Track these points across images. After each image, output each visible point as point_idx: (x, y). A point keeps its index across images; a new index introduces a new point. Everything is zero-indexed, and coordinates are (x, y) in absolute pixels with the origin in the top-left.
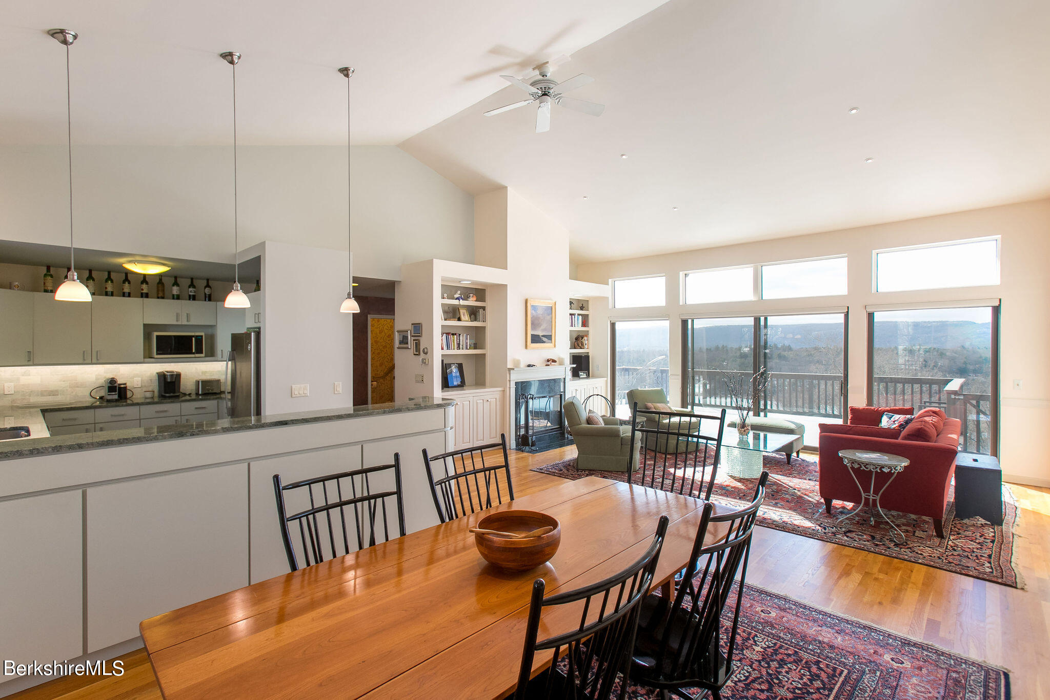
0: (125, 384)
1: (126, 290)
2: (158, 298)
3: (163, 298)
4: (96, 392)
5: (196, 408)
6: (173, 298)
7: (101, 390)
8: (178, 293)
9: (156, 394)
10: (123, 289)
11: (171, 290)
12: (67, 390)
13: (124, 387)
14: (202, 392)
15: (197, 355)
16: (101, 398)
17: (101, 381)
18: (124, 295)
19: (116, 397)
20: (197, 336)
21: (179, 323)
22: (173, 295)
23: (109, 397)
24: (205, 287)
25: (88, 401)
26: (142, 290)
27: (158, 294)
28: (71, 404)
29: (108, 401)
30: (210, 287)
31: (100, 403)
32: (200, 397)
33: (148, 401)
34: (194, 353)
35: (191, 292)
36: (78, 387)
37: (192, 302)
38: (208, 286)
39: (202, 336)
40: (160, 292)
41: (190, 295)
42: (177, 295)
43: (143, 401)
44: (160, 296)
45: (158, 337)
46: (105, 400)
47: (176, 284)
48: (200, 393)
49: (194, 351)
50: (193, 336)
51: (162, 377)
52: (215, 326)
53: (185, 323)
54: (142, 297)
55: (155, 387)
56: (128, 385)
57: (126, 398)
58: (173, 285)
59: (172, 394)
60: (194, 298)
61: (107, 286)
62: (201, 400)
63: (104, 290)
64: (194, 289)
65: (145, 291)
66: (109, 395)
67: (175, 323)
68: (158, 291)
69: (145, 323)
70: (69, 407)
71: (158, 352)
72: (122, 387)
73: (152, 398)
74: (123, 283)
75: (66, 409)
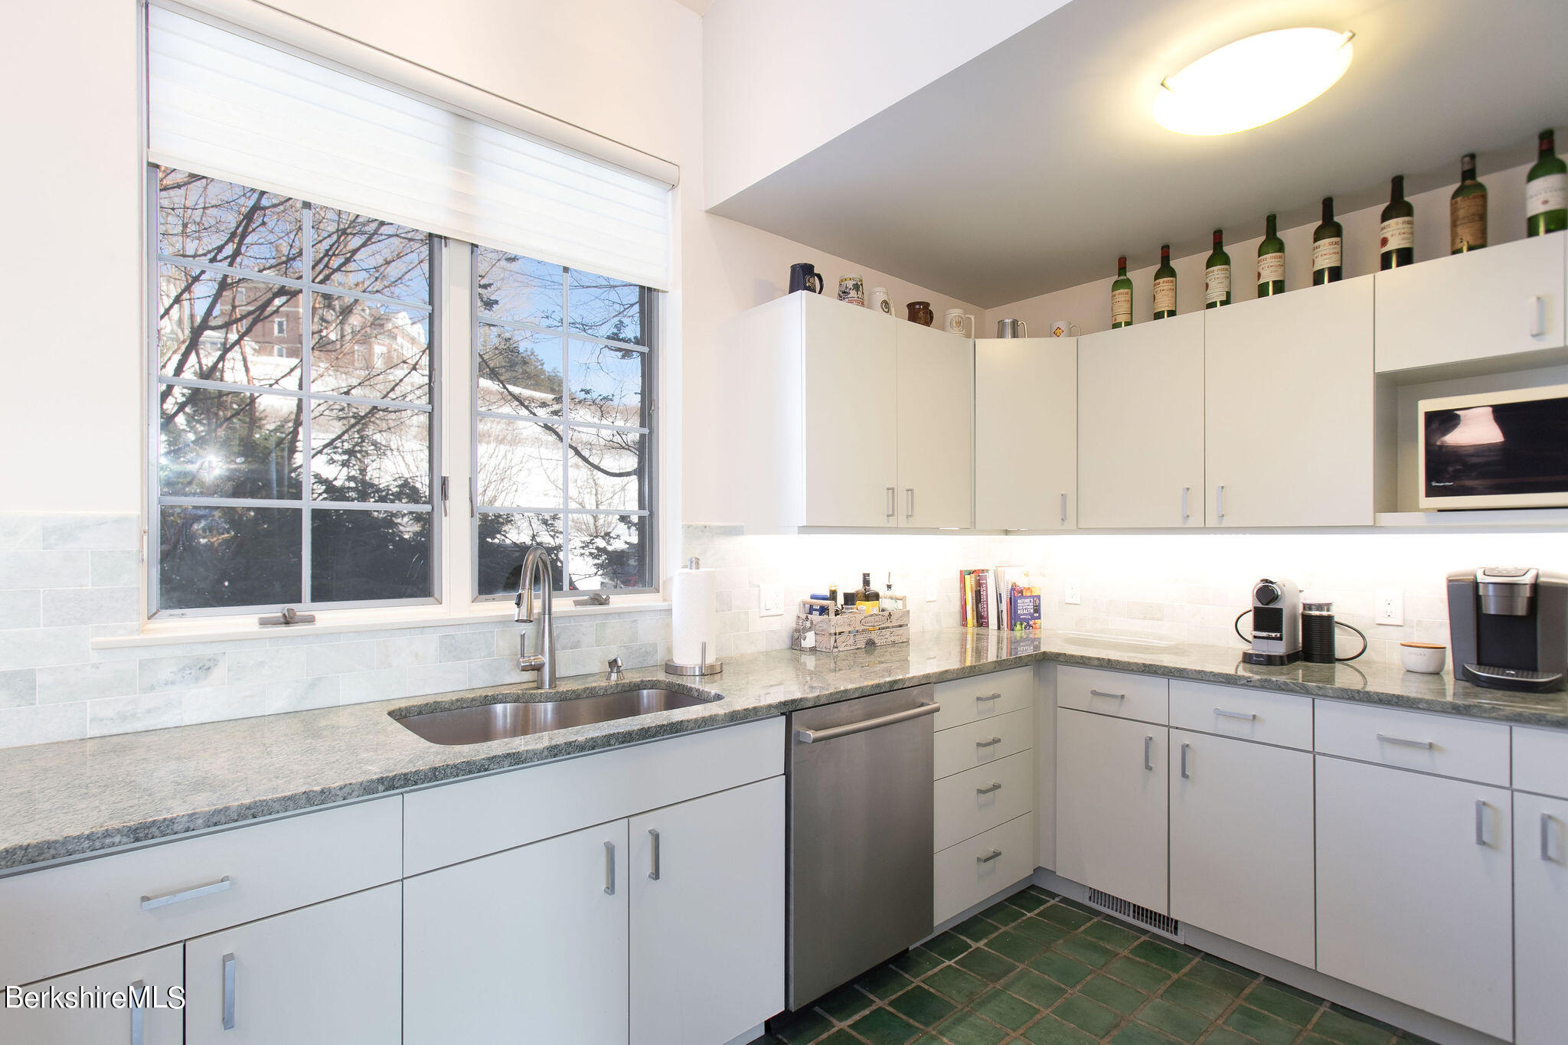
0: (1325, 607)
6: (1529, 234)
10: (1314, 263)
13: (1326, 616)
18: (1318, 279)
21: (1547, 344)
22: (1533, 220)
26: (1385, 242)
44: (1462, 245)
51: (1465, 593)
54: (1387, 266)
56: (1340, 612)
57: (1328, 658)
61: (1264, 267)
63: (1256, 283)
66: (1255, 636)
69: (1387, 366)
70: (1103, 659)
71: (1434, 484)
72: (1317, 616)
73: (1436, 677)
74: (1316, 240)
75: (1096, 663)
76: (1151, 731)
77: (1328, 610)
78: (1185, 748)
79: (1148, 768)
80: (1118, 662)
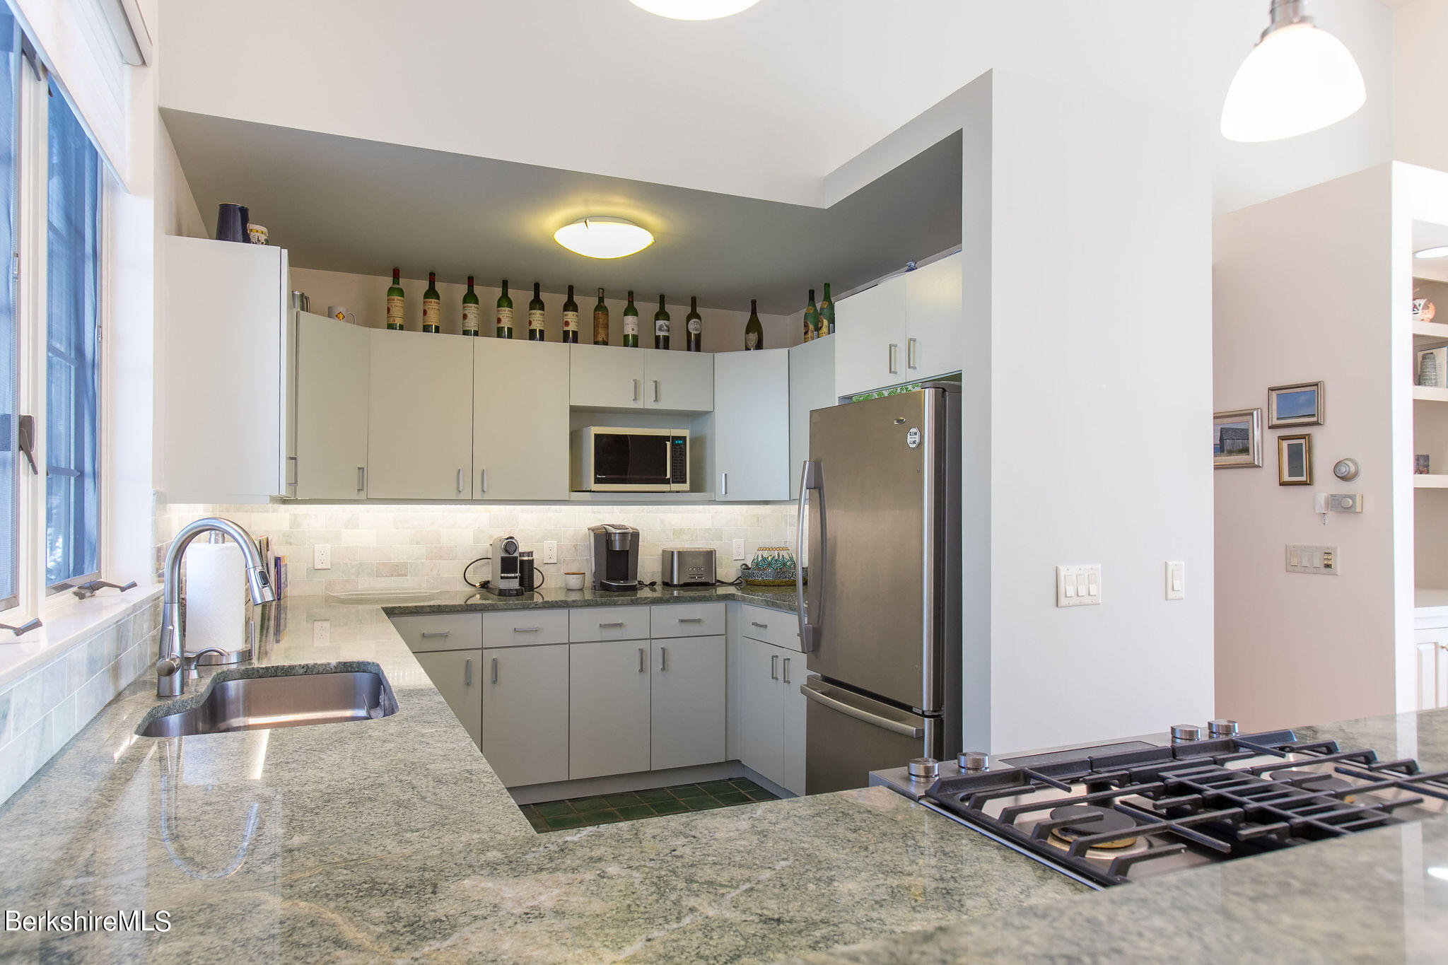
0: (530, 554)
1: (537, 325)
2: (596, 343)
3: (605, 343)
4: (475, 572)
5: (682, 621)
6: (626, 344)
7: (483, 565)
8: (635, 333)
9: (589, 579)
10: (530, 323)
11: (622, 325)
12: (422, 563)
13: (529, 560)
14: (679, 579)
15: (675, 487)
16: (485, 585)
17: (484, 547)
18: (532, 336)
19: (515, 584)
20: (675, 438)
21: (639, 405)
22: (626, 337)
23: (504, 585)
24: (689, 319)
25: (458, 592)
26: (567, 324)
27: (596, 334)
28: (431, 597)
29: (503, 593)
30: (699, 317)
31: (483, 598)
32: (676, 593)
33: (573, 597)
34: (667, 482)
35: (660, 329)
36: (441, 557)
37: (661, 352)
38: (694, 315)
39: (684, 438)
40: (600, 330)
41: (657, 338)
42: (633, 336)
43: (561, 597)
44: (600, 339)
45: (598, 437)
46: (497, 592)
47: (631, 310)
48: (675, 582)
49: (668, 476)
50: (667, 438)
51: (603, 538)
52: (708, 412)
53: (650, 405)
54: (565, 340)
55: (586, 563)
56: (535, 556)
57: (531, 588)
58: (626, 314)
59: (622, 583)
60: (662, 343)
61: (501, 316)
62: (678, 600)
63: (495, 326)
64: (667, 322)
65: (572, 327)
66: (502, 578)
67: (631, 405)
68: (596, 326)
69: (574, 403)
70: (434, 606)
71: (598, 476)
72: (526, 561)
73: (580, 592)
74: (531, 308)
75: (428, 610)
76: (468, 656)
77: (532, 556)
78: (495, 662)
79: (468, 684)
80: (446, 606)
